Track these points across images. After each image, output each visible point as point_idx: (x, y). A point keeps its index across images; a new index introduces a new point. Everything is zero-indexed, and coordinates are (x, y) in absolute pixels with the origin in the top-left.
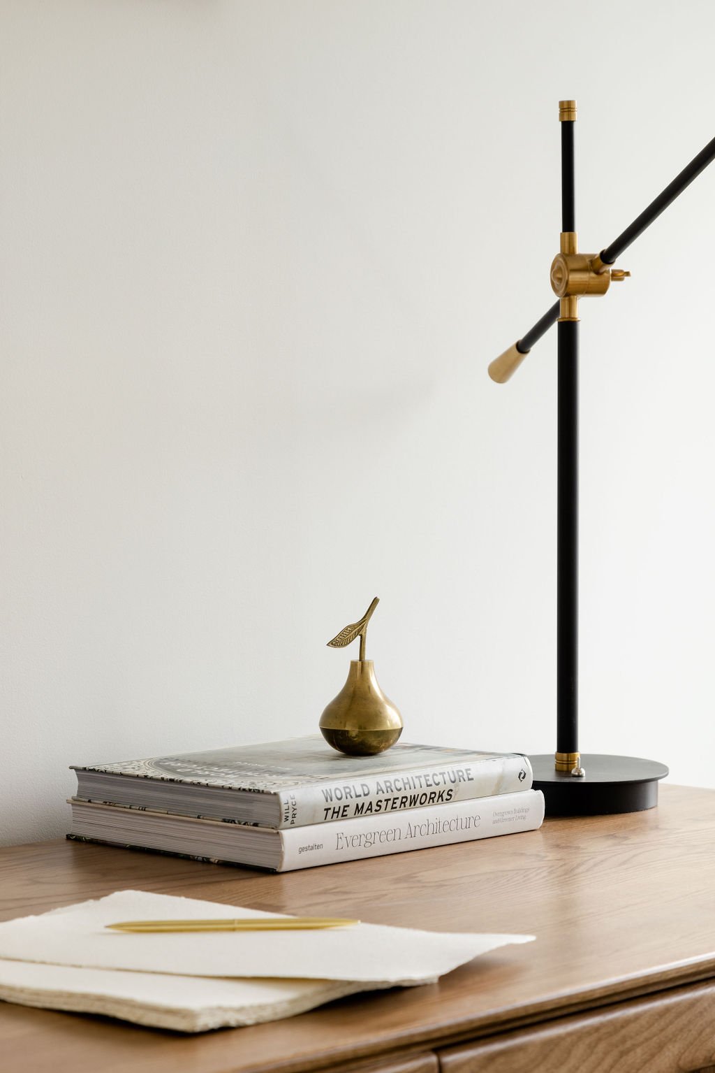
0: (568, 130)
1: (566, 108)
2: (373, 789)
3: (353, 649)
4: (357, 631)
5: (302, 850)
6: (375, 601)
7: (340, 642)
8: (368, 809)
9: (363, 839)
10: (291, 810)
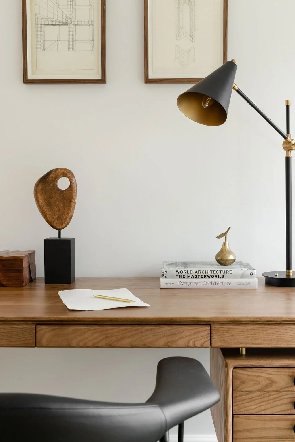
0: (288, 107)
1: (287, 102)
2: (194, 272)
3: (223, 239)
4: (225, 234)
5: (166, 284)
6: (230, 228)
7: (219, 237)
8: (192, 277)
9: (188, 283)
10: (164, 274)
